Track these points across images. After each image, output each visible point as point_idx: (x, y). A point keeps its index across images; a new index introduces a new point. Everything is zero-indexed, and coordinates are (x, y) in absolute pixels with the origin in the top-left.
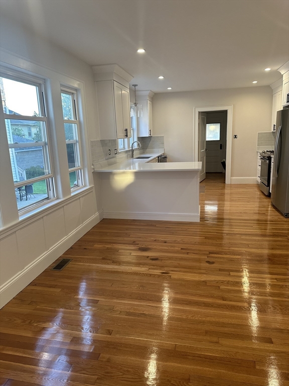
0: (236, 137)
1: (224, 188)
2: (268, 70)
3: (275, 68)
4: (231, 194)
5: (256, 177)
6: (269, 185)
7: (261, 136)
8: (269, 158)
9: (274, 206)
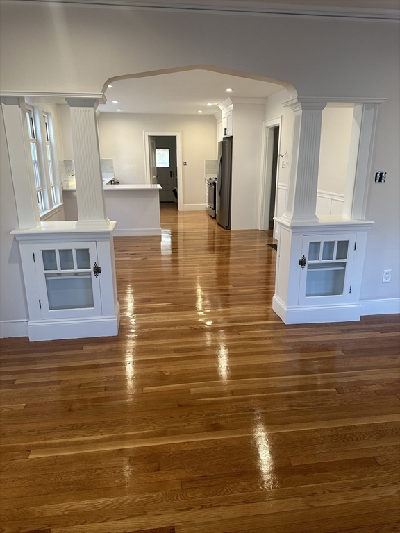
0: (185, 164)
1: (177, 214)
2: (209, 104)
3: (216, 104)
4: (183, 218)
5: (205, 205)
6: (215, 208)
7: (208, 164)
8: (214, 184)
9: (219, 224)
